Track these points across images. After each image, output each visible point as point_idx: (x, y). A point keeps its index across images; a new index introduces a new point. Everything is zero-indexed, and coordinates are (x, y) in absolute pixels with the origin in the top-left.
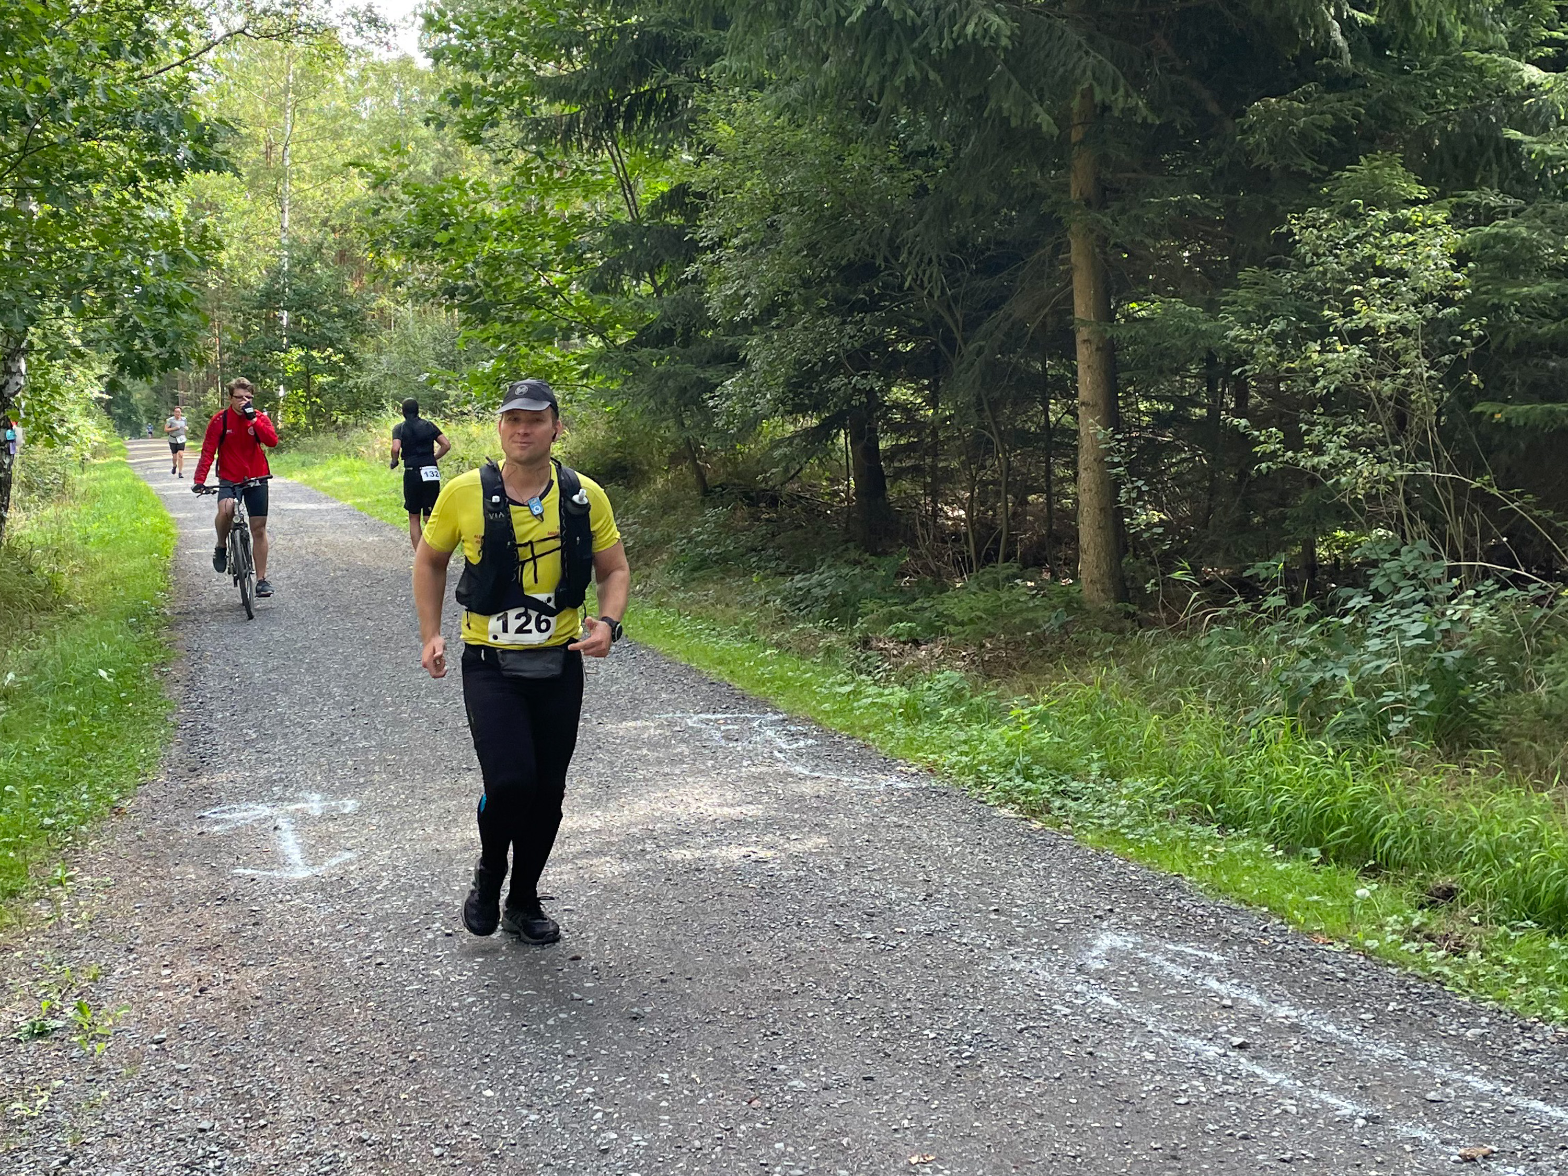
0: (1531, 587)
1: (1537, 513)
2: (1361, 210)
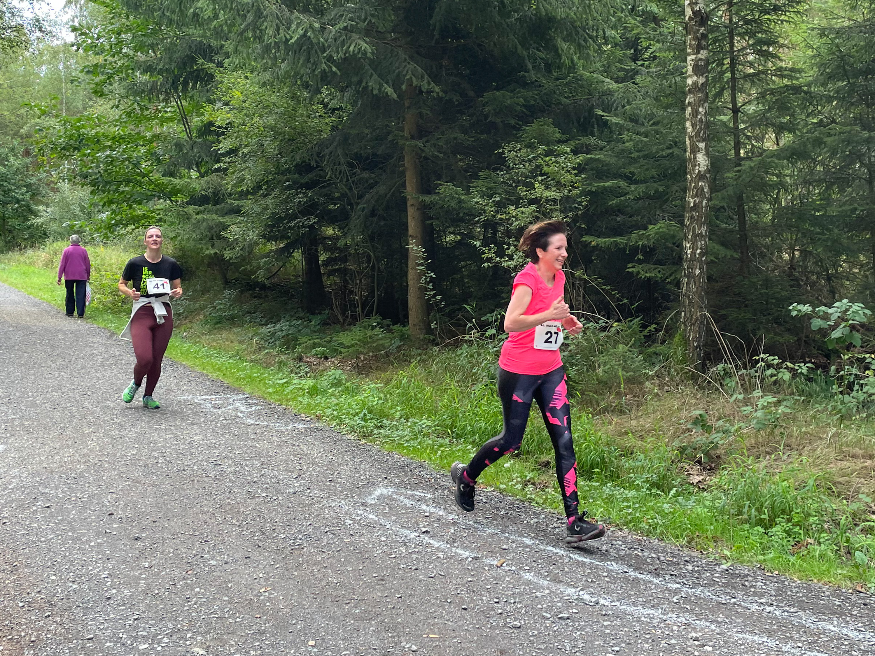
0: (600, 322)
1: (604, 287)
2: (536, 145)
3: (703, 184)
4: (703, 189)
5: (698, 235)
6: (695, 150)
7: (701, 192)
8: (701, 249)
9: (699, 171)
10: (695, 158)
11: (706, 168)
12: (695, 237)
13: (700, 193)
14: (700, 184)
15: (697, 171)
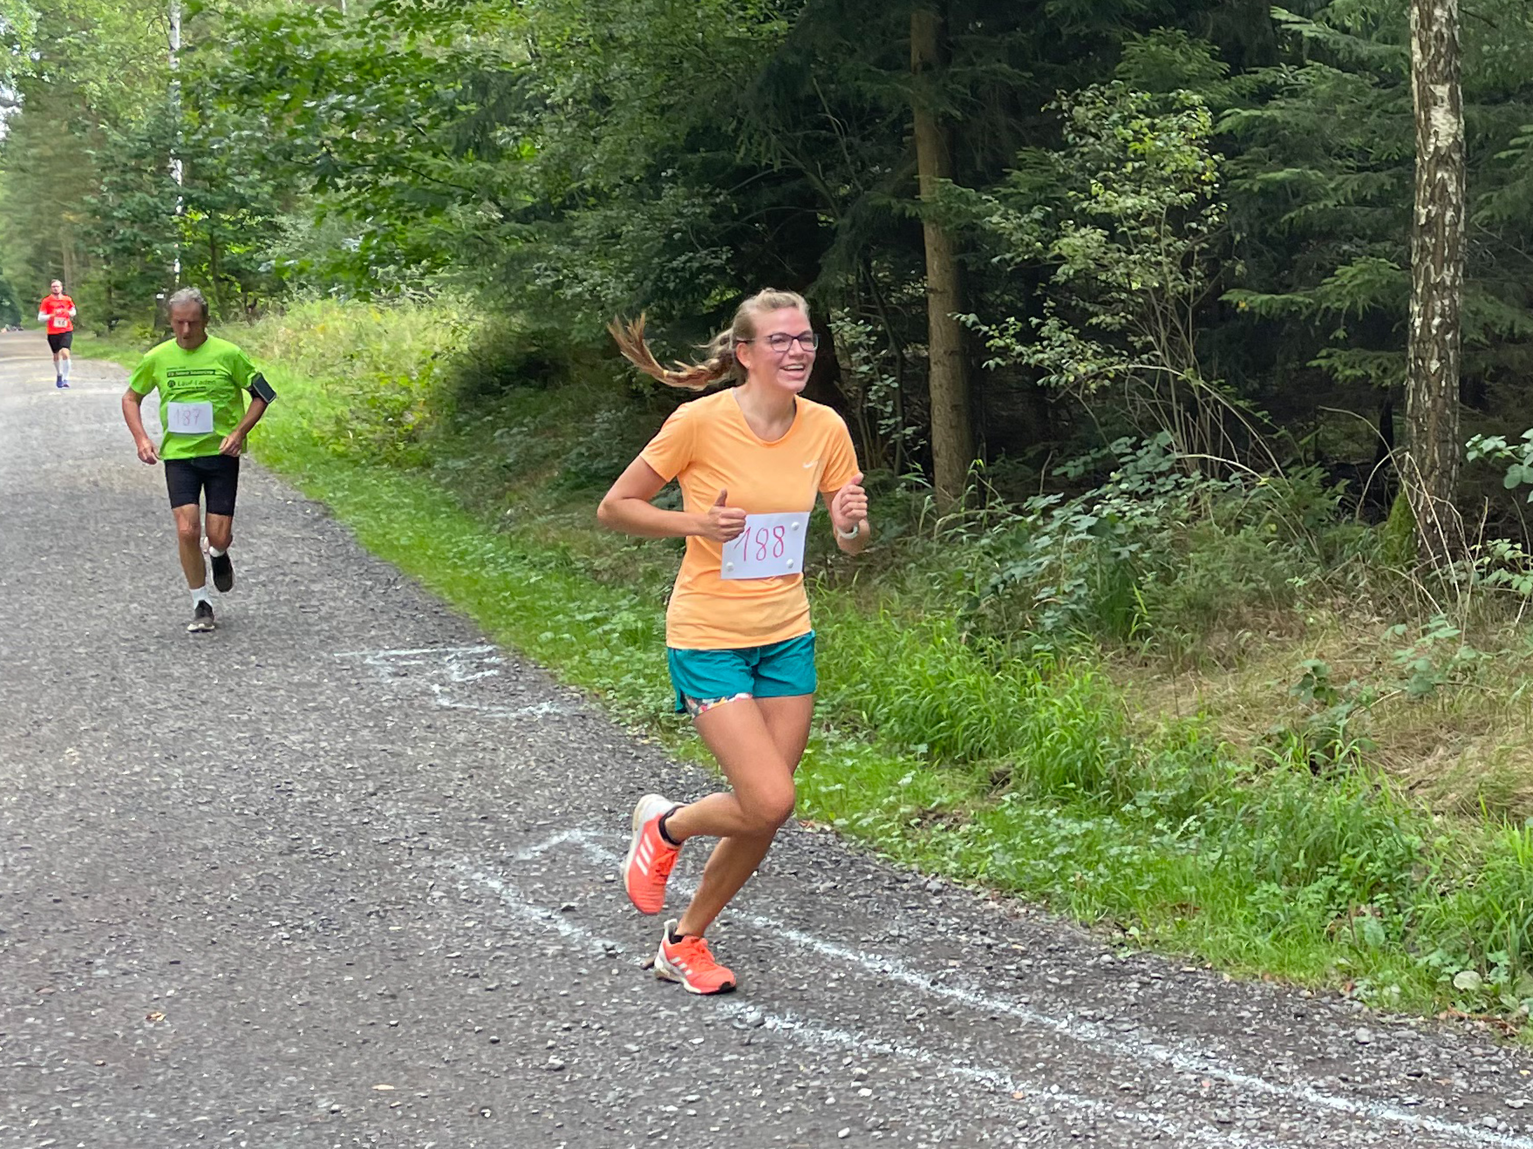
3: (1446, 176)
4: (1444, 187)
5: (1436, 286)
6: (1428, 102)
7: (1442, 193)
8: (1441, 316)
9: (1437, 148)
10: (1428, 119)
11: (1451, 140)
12: (1430, 293)
13: (1439, 195)
14: (1439, 175)
15: (1431, 148)
